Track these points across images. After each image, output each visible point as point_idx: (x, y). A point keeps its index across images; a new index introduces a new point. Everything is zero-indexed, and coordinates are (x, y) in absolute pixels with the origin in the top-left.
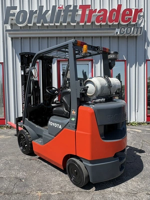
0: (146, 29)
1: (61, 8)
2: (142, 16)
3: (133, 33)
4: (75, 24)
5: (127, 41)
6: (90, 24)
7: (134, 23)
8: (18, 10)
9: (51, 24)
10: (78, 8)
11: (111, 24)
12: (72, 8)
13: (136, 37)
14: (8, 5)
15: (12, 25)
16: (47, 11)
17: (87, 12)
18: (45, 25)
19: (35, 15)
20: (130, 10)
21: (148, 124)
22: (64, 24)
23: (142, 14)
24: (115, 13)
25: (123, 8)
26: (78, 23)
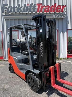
0: (67, 15)
1: (28, 5)
2: (65, 9)
3: (61, 17)
4: (35, 13)
5: (59, 21)
7: (62, 12)
8: (8, 6)
9: (23, 13)
10: (36, 5)
11: (51, 13)
12: (33, 5)
13: (63, 19)
15: (5, 13)
16: (22, 6)
17: (40, 7)
18: (21, 13)
19: (16, 8)
20: (60, 6)
21: (68, 59)
22: (29, 13)
23: (65, 8)
24: (53, 7)
25: (57, 5)
26: (36, 12)
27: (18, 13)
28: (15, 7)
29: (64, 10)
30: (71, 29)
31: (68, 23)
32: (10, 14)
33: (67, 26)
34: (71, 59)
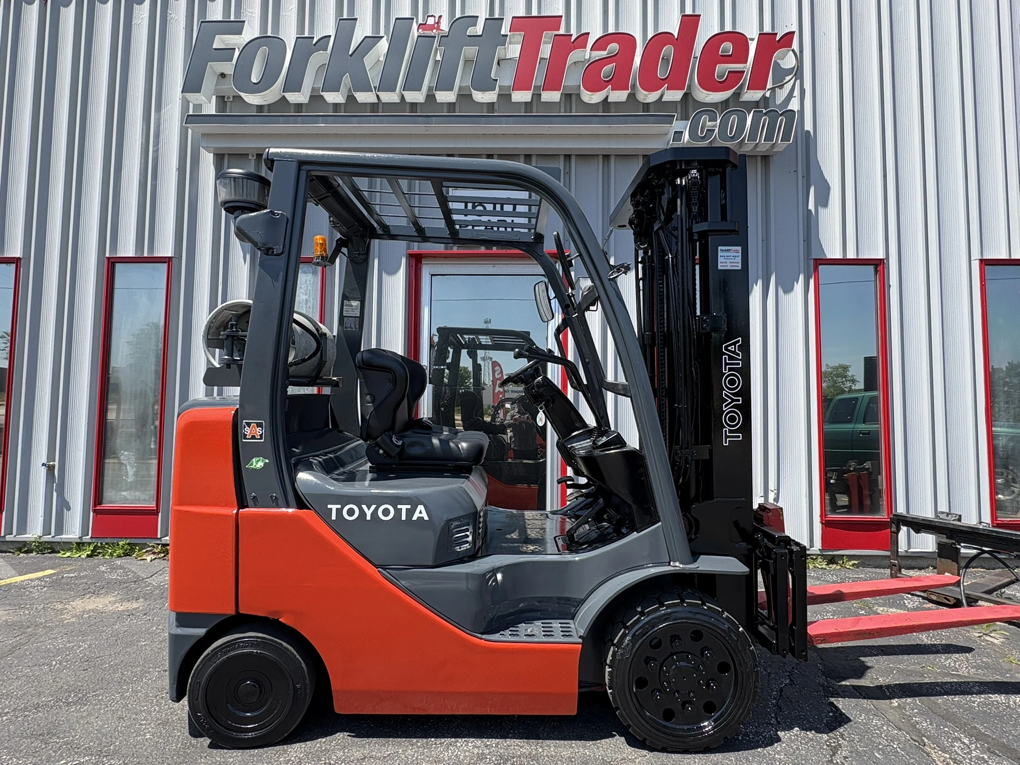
0: (808, 126)
1: (432, 27)
2: (789, 71)
4: (491, 97)
7: (758, 96)
9: (389, 97)
10: (505, 30)
11: (652, 97)
12: (479, 29)
14: (216, 12)
15: (222, 100)
17: (546, 50)
18: (360, 97)
20: (740, 40)
22: (441, 97)
23: (789, 61)
24: (668, 50)
28: (306, 46)
31: (823, 200)
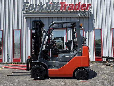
1: (51, 3)
3: (87, 15)
4: (58, 11)
5: (84, 20)
6: (65, 11)
7: (87, 11)
8: (30, 4)
9: (46, 11)
10: (59, 3)
11: (76, 11)
12: (56, 3)
13: (88, 17)
15: (26, 11)
16: (44, 5)
17: (64, 5)
19: (38, 6)
21: (96, 62)
22: (52, 11)
23: (91, 6)
24: (77, 6)
26: (59, 11)
27: (40, 11)
28: (36, 5)
29: (89, 9)
30: (98, 28)
32: (31, 12)
33: (93, 25)
34: (100, 62)
